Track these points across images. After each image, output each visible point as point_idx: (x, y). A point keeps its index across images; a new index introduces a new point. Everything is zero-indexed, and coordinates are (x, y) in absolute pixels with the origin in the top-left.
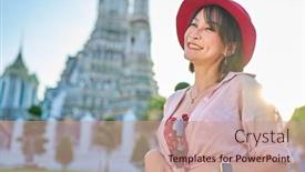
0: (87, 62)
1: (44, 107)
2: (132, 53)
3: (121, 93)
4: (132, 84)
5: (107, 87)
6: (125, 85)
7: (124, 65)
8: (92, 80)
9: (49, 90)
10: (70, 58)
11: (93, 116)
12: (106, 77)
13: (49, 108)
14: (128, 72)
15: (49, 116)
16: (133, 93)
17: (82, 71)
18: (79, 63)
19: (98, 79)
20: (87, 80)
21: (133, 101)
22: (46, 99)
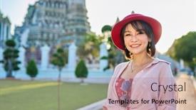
0: (43, 9)
1: (16, 41)
2: (73, 4)
3: (66, 30)
4: (73, 25)
5: (56, 26)
6: (68, 25)
7: (68, 12)
8: (46, 21)
9: (17, 28)
10: (30, 6)
11: (49, 45)
12: (56, 20)
13: (20, 41)
14: (70, 16)
15: (20, 46)
16: (74, 31)
17: (39, 15)
18: (37, 10)
19: (51, 21)
20: (44, 22)
21: (74, 36)
22: (16, 35)
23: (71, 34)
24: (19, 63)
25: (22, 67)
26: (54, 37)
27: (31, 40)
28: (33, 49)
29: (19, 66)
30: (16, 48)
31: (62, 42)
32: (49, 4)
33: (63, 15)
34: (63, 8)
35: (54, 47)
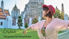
0: (30, 6)
1: (21, 16)
2: (40, 3)
3: (38, 12)
4: (40, 10)
5: (34, 11)
6: (38, 10)
7: (38, 6)
8: (31, 9)
9: (22, 12)
10: (26, 5)
11: (32, 18)
12: (34, 9)
13: (23, 16)
14: (39, 7)
15: (23, 18)
16: (40, 12)
17: (29, 8)
18: (28, 6)
19: (32, 9)
20: (30, 10)
22: (22, 14)
23: (39, 14)
24: (22, 24)
25: (23, 25)
26: (34, 15)
27: (26, 16)
28: (27, 19)
30: (22, 19)
31: (36, 16)
32: (32, 4)
33: (36, 7)
34: (36, 5)
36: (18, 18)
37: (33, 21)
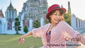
0: (29, 4)
1: (19, 18)
2: (42, 1)
3: (39, 12)
4: (42, 10)
5: (35, 11)
6: (40, 10)
7: (40, 4)
8: (31, 9)
9: (20, 13)
10: (24, 3)
11: (32, 19)
12: (35, 8)
13: (21, 18)
14: (41, 6)
15: (21, 20)
16: (43, 12)
17: (28, 7)
18: (27, 5)
19: (33, 9)
21: (43, 15)
22: (19, 16)
23: (41, 14)
24: (21, 27)
25: (22, 29)
27: (25, 17)
28: (26, 21)
29: (21, 28)
30: (19, 21)
31: (38, 17)
32: (32, 2)
33: (38, 6)
34: (37, 3)
35: (34, 20)
36: (14, 20)
37: (35, 23)
